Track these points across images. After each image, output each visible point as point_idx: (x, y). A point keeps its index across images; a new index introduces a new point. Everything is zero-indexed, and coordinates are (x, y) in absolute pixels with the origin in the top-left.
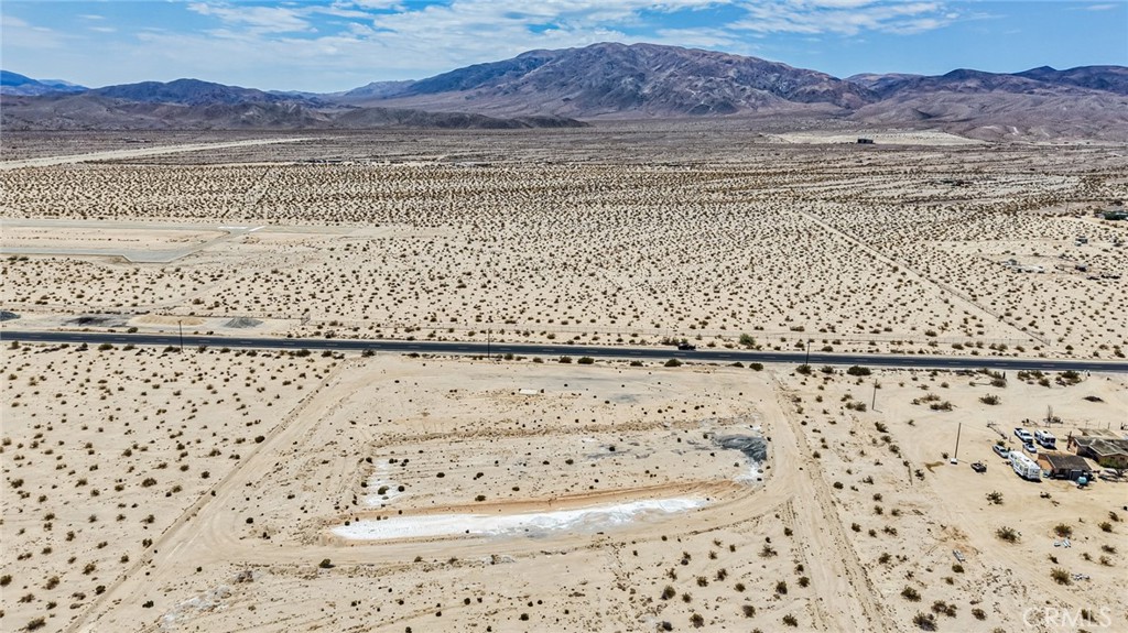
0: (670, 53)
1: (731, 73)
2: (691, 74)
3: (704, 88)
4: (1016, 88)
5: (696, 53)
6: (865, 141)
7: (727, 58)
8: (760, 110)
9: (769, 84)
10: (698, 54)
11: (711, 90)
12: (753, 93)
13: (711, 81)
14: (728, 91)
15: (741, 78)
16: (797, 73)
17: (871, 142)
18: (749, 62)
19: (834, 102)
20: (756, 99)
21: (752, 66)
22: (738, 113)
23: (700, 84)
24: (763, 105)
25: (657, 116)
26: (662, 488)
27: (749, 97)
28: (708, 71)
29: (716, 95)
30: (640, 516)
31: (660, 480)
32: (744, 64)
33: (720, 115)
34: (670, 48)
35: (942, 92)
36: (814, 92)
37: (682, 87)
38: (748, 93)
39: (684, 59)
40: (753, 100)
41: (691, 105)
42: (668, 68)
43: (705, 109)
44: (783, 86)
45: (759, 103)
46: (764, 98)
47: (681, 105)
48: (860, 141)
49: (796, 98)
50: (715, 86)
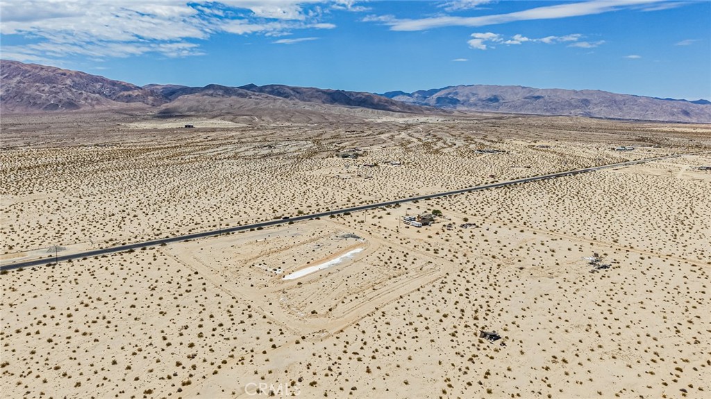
0: (13, 66)
1: (68, 82)
2: (37, 82)
3: (51, 93)
4: (242, 95)
5: (35, 67)
6: (189, 126)
7: (60, 71)
8: (97, 107)
9: (97, 90)
10: (36, 68)
11: (56, 93)
12: (88, 96)
13: (54, 87)
14: (69, 94)
15: (75, 85)
16: (114, 83)
17: (192, 127)
18: (78, 74)
19: (144, 102)
20: (92, 99)
21: (81, 77)
22: (82, 109)
23: (47, 89)
24: (97, 104)
25: (17, 111)
26: (346, 250)
27: (86, 99)
28: (49, 80)
29: (60, 96)
30: (352, 254)
31: (343, 248)
32: (75, 76)
33: (68, 110)
34: (12, 62)
35: (205, 97)
36: (130, 96)
37: (32, 91)
38: (85, 95)
39: (26, 71)
40: (90, 101)
41: (43, 104)
42: (14, 76)
43: (55, 106)
44: (107, 91)
45: (94, 103)
46: (97, 99)
47: (35, 104)
48: (186, 126)
49: (118, 99)
50: (58, 91)
